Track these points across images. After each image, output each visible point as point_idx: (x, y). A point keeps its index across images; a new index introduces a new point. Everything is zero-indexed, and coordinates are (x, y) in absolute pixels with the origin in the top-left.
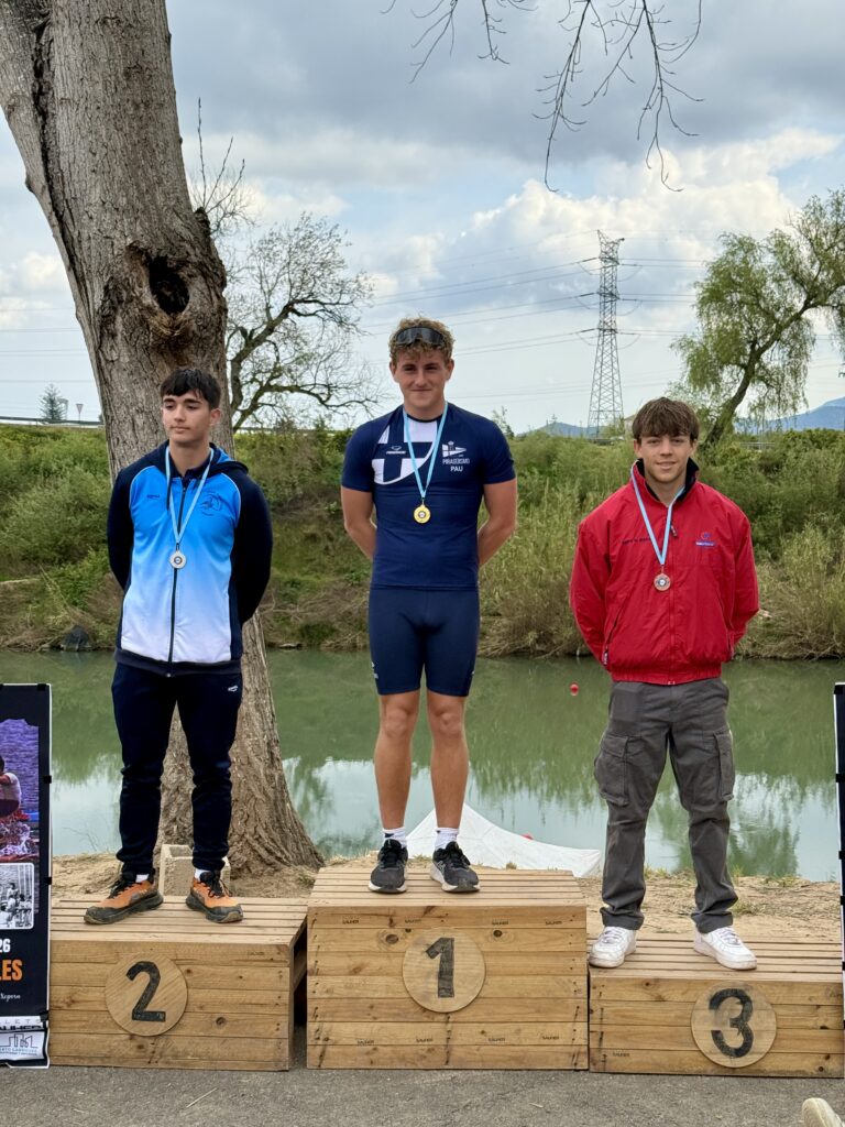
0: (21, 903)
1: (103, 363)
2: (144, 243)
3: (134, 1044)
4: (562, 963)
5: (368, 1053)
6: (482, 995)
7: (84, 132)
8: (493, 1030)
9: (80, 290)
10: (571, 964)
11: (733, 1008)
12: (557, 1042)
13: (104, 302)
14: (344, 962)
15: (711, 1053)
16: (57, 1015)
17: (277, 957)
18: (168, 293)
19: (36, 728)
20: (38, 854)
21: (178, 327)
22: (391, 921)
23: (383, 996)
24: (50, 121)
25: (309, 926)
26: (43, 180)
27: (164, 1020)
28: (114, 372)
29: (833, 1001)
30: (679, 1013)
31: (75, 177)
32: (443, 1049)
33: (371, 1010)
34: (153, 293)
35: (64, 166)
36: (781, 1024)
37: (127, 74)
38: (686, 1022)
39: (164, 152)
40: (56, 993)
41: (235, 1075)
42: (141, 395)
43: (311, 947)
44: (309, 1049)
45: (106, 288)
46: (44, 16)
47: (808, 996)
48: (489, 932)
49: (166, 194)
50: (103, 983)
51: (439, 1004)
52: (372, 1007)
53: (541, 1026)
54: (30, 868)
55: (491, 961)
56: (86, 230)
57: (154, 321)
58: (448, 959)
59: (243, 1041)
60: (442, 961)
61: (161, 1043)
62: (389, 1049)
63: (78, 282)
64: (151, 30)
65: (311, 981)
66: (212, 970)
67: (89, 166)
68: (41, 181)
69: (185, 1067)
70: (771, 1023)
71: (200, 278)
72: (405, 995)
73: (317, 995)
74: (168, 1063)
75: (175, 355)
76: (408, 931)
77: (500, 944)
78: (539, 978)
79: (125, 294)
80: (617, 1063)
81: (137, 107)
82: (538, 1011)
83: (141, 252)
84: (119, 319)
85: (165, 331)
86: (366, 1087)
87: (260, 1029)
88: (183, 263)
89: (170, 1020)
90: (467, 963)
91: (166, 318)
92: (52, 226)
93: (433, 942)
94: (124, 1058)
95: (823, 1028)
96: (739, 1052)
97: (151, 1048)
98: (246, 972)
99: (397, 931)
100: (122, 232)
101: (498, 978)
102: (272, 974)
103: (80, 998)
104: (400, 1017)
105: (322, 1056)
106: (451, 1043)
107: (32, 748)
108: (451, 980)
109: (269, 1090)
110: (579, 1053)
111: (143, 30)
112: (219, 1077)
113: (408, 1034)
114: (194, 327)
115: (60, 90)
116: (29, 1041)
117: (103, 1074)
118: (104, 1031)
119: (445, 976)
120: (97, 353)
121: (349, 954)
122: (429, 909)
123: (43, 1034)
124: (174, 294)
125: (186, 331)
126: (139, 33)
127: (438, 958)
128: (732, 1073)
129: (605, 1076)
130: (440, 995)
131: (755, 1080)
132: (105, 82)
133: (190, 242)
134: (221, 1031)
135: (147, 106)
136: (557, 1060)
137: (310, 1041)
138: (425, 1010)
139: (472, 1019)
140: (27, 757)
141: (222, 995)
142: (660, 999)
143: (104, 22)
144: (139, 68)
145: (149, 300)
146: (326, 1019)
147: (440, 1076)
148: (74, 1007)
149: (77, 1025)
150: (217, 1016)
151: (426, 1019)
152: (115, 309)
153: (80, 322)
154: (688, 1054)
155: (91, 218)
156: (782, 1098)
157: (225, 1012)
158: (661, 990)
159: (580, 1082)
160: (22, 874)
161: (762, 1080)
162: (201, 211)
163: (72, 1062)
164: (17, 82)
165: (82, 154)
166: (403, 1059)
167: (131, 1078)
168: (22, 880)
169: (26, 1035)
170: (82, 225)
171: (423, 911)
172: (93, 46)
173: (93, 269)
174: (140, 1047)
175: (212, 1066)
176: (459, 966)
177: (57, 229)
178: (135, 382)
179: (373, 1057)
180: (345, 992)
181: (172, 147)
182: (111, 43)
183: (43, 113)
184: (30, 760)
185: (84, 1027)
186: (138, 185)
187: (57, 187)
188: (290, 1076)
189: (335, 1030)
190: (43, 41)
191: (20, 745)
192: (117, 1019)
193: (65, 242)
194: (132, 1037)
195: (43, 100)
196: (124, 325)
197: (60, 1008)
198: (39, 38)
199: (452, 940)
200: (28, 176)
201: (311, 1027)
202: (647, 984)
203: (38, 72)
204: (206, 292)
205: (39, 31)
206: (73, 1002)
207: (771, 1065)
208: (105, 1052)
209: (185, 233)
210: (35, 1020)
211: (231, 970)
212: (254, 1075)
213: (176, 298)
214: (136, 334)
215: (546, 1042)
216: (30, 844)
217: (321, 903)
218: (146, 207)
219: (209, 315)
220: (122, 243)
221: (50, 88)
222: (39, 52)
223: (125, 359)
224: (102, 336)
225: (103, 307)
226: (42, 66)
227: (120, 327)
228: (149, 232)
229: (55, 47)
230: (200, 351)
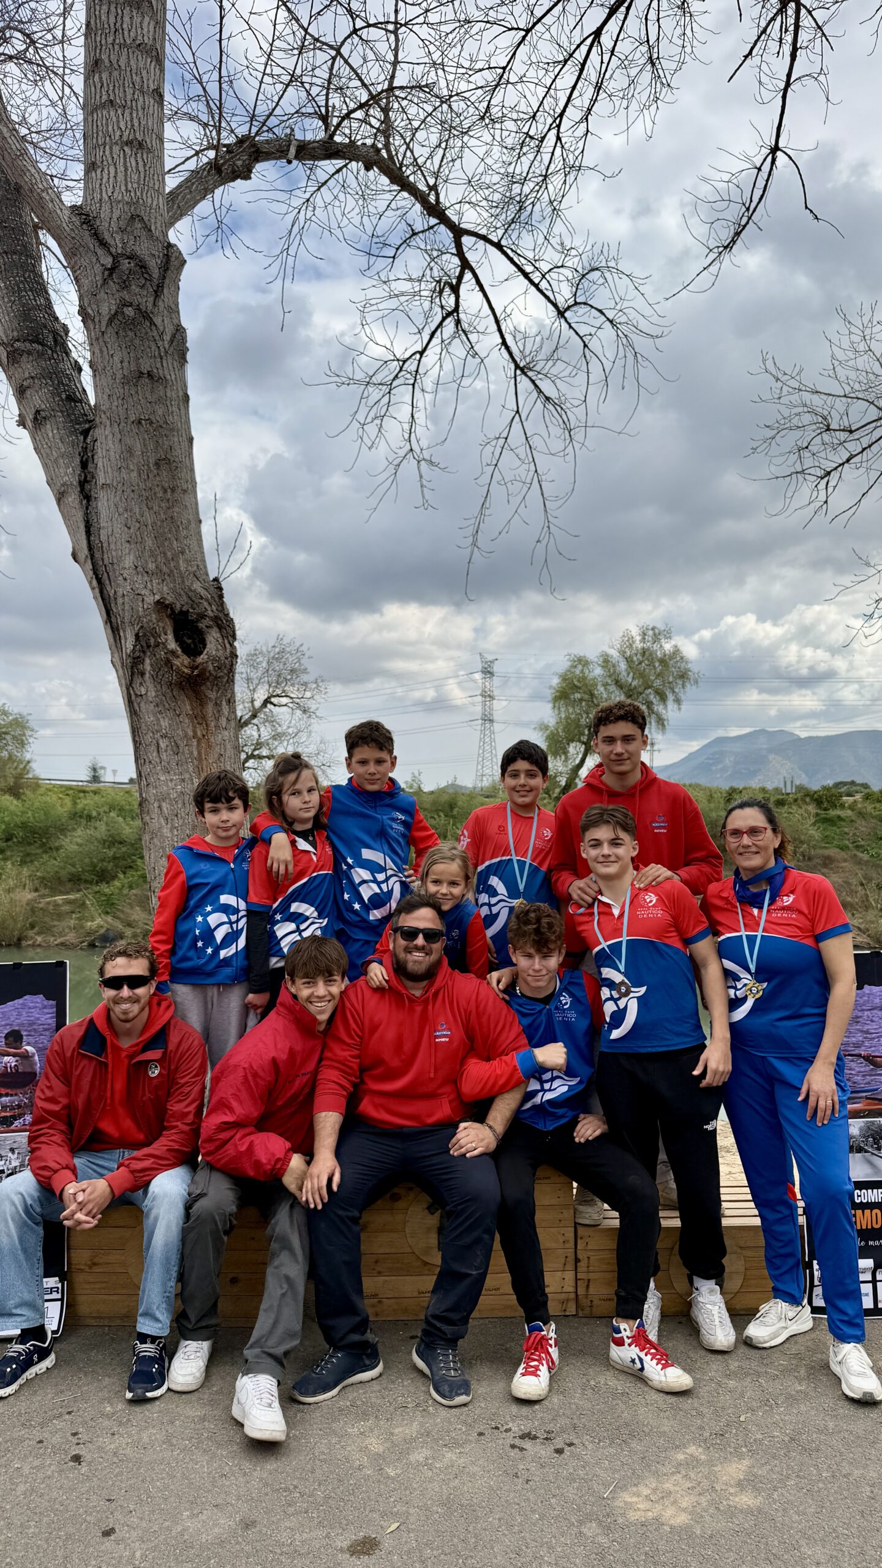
1: (133, 697)
2: (170, 599)
4: (552, 1215)
7: (121, 510)
9: (115, 641)
10: (560, 1216)
13: (135, 646)
18: (189, 641)
19: (54, 1003)
21: (197, 668)
23: (387, 1251)
24: (93, 503)
26: (86, 551)
28: (142, 705)
31: (113, 546)
33: (376, 1265)
34: (177, 641)
35: (103, 538)
36: (748, 1265)
37: (157, 464)
39: (187, 528)
40: (72, 1256)
42: (165, 723)
45: (137, 636)
46: (90, 421)
49: (188, 561)
50: (123, 1246)
52: (376, 1262)
56: (121, 588)
57: (176, 662)
62: (392, 1301)
63: (113, 631)
64: (178, 431)
67: (125, 537)
68: (84, 552)
70: (740, 1265)
71: (215, 629)
72: (409, 1251)
75: (194, 691)
79: (152, 641)
80: (601, 1306)
81: (165, 491)
83: (167, 606)
84: (147, 661)
85: (186, 671)
88: (202, 616)
91: (186, 660)
92: (93, 589)
99: (401, 1191)
100: (152, 591)
103: (102, 1261)
104: (402, 1271)
107: (50, 1021)
110: (568, 1300)
111: (172, 430)
113: (411, 1289)
114: (211, 668)
115: (101, 479)
118: (124, 1291)
120: (128, 689)
123: (60, 1302)
124: (193, 642)
125: (204, 670)
126: (168, 433)
129: (592, 1321)
132: (139, 470)
133: (207, 600)
135: (173, 490)
138: (428, 1265)
140: (45, 1030)
143: (140, 423)
144: (168, 461)
145: (172, 645)
148: (96, 1269)
149: (98, 1286)
150: (231, 1276)
152: (144, 652)
153: (114, 666)
155: (125, 579)
157: (238, 1272)
159: (569, 1326)
162: (216, 580)
163: (93, 1322)
164: (66, 474)
165: (118, 528)
170: (118, 585)
172: (129, 441)
173: (126, 620)
177: (97, 590)
178: (160, 712)
179: (378, 1310)
181: (193, 525)
182: (144, 439)
183: (87, 497)
185: (105, 1288)
186: (165, 554)
187: (98, 555)
190: (88, 441)
191: (38, 1019)
193: (103, 599)
195: (87, 487)
196: (152, 665)
197: (79, 1270)
198: (85, 438)
200: (74, 549)
203: (84, 465)
204: (220, 640)
205: (86, 433)
206: (95, 1264)
207: (741, 1303)
208: (124, 1311)
209: (203, 593)
210: (53, 1282)
213: (196, 646)
214: (161, 672)
218: (172, 571)
219: (223, 658)
220: (150, 600)
221: (93, 477)
222: (85, 449)
223: (152, 694)
224: (133, 674)
225: (134, 651)
226: (87, 460)
227: (148, 667)
228: (174, 591)
229: (98, 444)
230: (215, 688)
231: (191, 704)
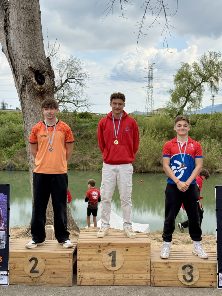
0: (2, 242)
1: (22, 98)
2: (33, 66)
3: (31, 279)
4: (144, 258)
5: (93, 281)
6: (123, 266)
7: (18, 37)
8: (126, 275)
9: (16, 79)
10: (147, 258)
11: (188, 269)
12: (142, 278)
13: (23, 82)
14: (87, 257)
15: (182, 281)
16: (10, 271)
17: (69, 257)
19: (6, 196)
20: (6, 229)
21: (42, 89)
22: (99, 247)
23: (97, 266)
24: (9, 34)
25: (78, 248)
26: (6, 49)
27: (39, 273)
28: (25, 100)
29: (214, 268)
30: (174, 271)
31: (15, 49)
32: (112, 280)
33: (94, 270)
34: (36, 80)
35: (12, 46)
36: (200, 274)
37: (29, 22)
38: (176, 273)
39: (39, 43)
40: (10, 266)
41: (58, 287)
42: (32, 106)
43: (78, 253)
44: (78, 280)
45: (23, 78)
46: (7, 6)
47: (208, 266)
48: (125, 250)
49: (39, 53)
50: (23, 263)
51: (111, 268)
52: (94, 269)
53: (138, 274)
54: (4, 232)
55: (125, 257)
56: (18, 63)
57: (36, 87)
58: (114, 257)
59: (60, 279)
60: (113, 257)
61: (38, 279)
62: (98, 280)
63: (16, 76)
64: (36, 10)
65: (78, 262)
66: (52, 260)
67: (19, 46)
68: (6, 50)
69: (44, 285)
70: (198, 273)
71: (48, 76)
72: (103, 266)
73: (80, 266)
74: (40, 284)
75: (41, 96)
76: (104, 249)
77: (128, 253)
78: (138, 262)
79: (28, 80)
80: (158, 284)
81: (32, 31)
82: (138, 270)
83: (32, 69)
84: (27, 86)
85: (39, 90)
86: (92, 290)
87: (64, 276)
88: (44, 72)
89: (40, 273)
90: (119, 258)
91: (38, 86)
92: (9, 61)
93: (110, 252)
94: (28, 283)
95: (211, 275)
96: (190, 281)
97: (35, 280)
98: (61, 260)
99: (101, 249)
100: (28, 63)
101: (128, 262)
102: (67, 261)
103: (17, 267)
104: (101, 272)
105: (81, 282)
106: (115, 279)
107: (5, 201)
108: (115, 262)
109: (67, 291)
110: (148, 281)
111: (33, 10)
112: (54, 288)
113: (103, 276)
114: (46, 89)
115: (11, 26)
116: (3, 278)
117: (23, 287)
118: (23, 276)
119: (113, 261)
120: (20, 95)
121: (88, 255)
122: (109, 244)
123: (7, 276)
124: (41, 80)
125: (44, 90)
126: (32, 11)
127: (112, 256)
128: (188, 286)
129: (155, 287)
130: (112, 266)
131: (194, 288)
132: (23, 24)
133: (45, 66)
134: (54, 276)
135: (34, 30)
136: (142, 283)
137: (78, 278)
138: (108, 270)
139: (120, 272)
140: (4, 203)
141: (54, 266)
142: (169, 267)
143: (23, 8)
144: (33, 21)
145: (34, 81)
146: (82, 272)
147: (112, 287)
148: (15, 269)
149: (16, 274)
150: (53, 272)
151: (108, 272)
152: (25, 84)
153: (16, 87)
154: (176, 281)
155: (19, 60)
156: (201, 293)
157: (55, 271)
158: (170, 265)
159: (148, 289)
160: (2, 234)
161: (196, 288)
162: (48, 58)
163: (15, 284)
165: (17, 42)
166: (102, 283)
167: (31, 288)
168: (2, 236)
169: (3, 277)
170: (17, 62)
171: (108, 244)
172: (20, 14)
173: (20, 73)
174: (32, 280)
175: (52, 285)
176: (117, 258)
178: (31, 103)
179: (94, 282)
180: (87, 265)
181: (41, 41)
182: (25, 14)
183: (7, 32)
184: (4, 204)
185: (18, 275)
186: (32, 51)
187: (10, 51)
188: (73, 288)
189: (84, 275)
190: (7, 13)
191: (2, 200)
192: (26, 273)
193: (12, 66)
194: (30, 277)
195: (7, 28)
197: (11, 270)
198: (6, 12)
199: (115, 252)
200: (2, 48)
201: (78, 274)
202: (166, 263)
203: (6, 21)
204: (50, 79)
205: (6, 10)
206: (15, 268)
207: (198, 284)
208: (23, 281)
209: (44, 64)
210: (5, 273)
211: (57, 260)
212: (63, 287)
213: (42, 81)
214: (31, 90)
215: (140, 278)
216: (4, 226)
217: (81, 242)
218: (34, 57)
219: (50, 86)
220: (27, 66)
221: (9, 25)
222: (6, 16)
223: (28, 97)
224: (22, 91)
225: (22, 83)
226: (6, 19)
227: (27, 89)
228: (35, 64)
229: (10, 14)
230: (48, 95)
231: (40, 100)
